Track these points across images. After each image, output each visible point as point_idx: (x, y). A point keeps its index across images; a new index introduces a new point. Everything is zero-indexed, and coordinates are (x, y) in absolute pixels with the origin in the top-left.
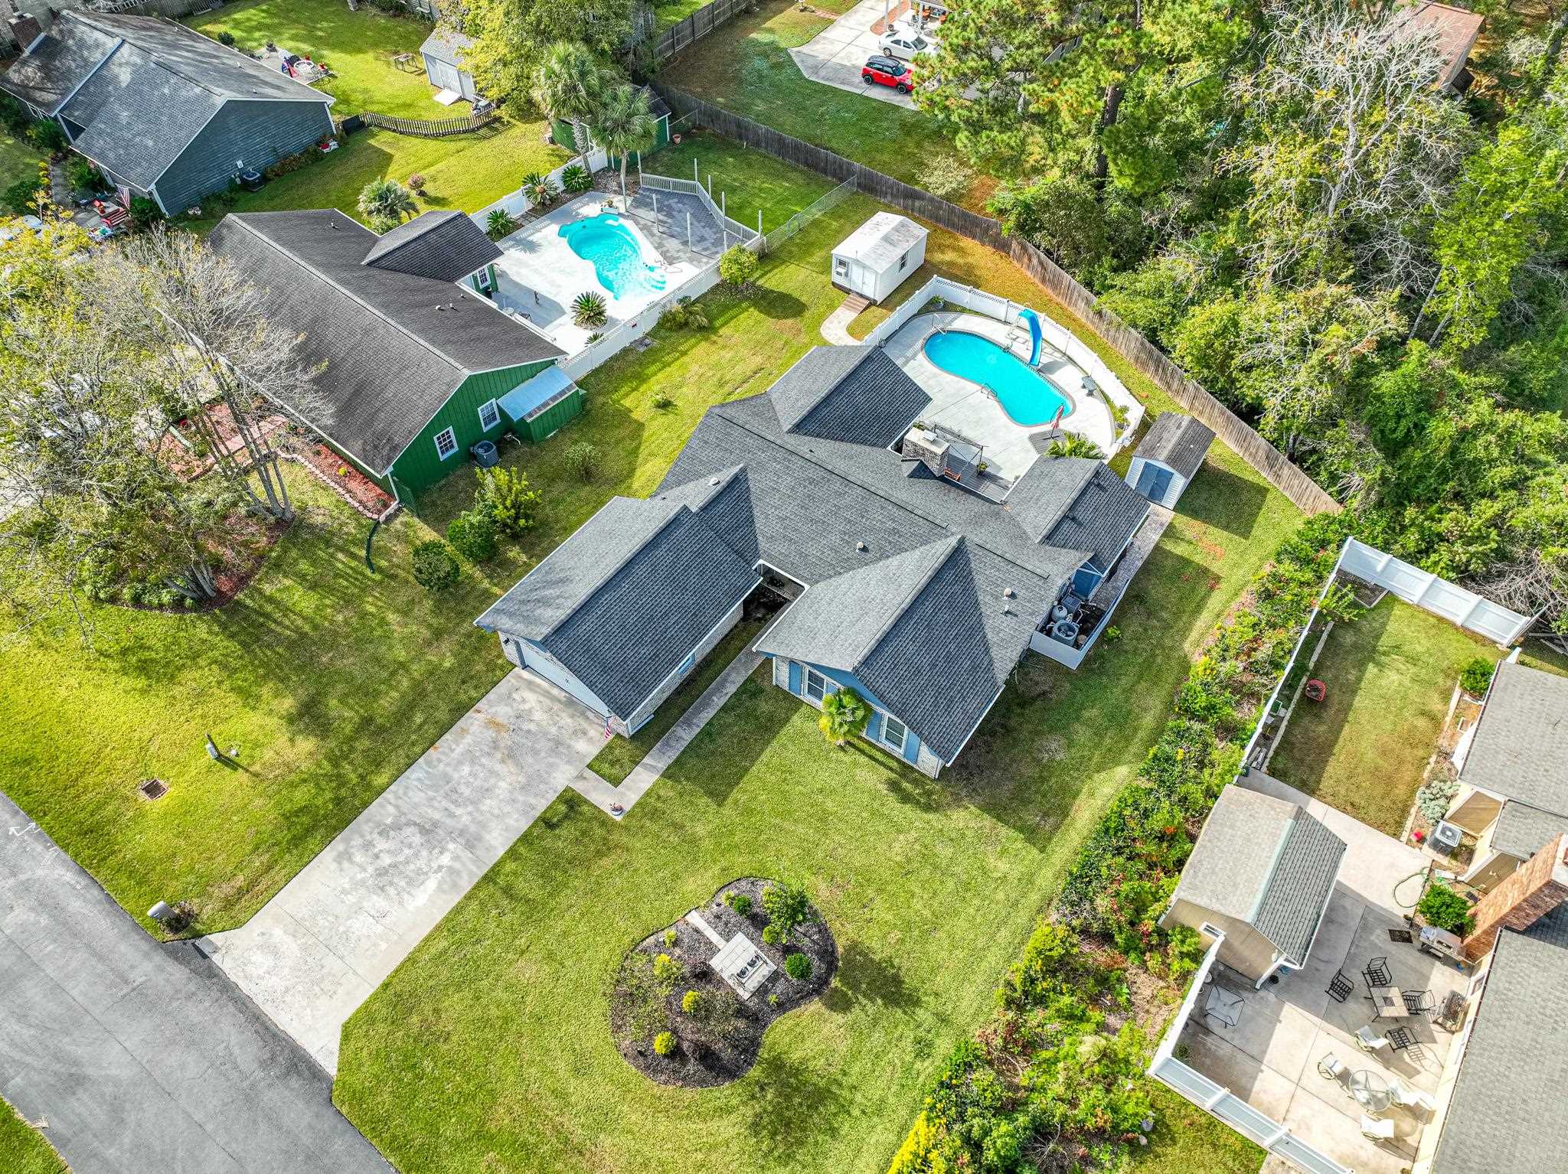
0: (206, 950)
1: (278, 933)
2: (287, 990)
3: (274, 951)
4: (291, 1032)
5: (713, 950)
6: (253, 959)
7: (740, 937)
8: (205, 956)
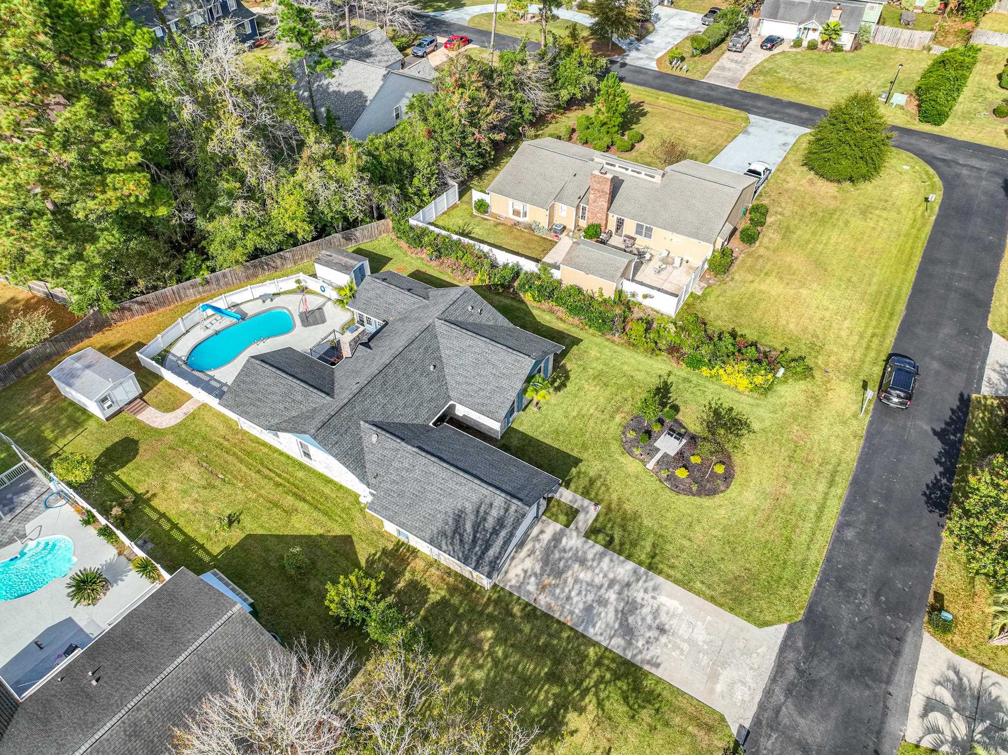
0: (744, 733)
1: (719, 688)
2: (751, 668)
3: (732, 685)
4: (774, 657)
5: (666, 455)
6: (740, 697)
7: (657, 444)
8: (748, 732)
